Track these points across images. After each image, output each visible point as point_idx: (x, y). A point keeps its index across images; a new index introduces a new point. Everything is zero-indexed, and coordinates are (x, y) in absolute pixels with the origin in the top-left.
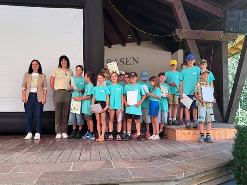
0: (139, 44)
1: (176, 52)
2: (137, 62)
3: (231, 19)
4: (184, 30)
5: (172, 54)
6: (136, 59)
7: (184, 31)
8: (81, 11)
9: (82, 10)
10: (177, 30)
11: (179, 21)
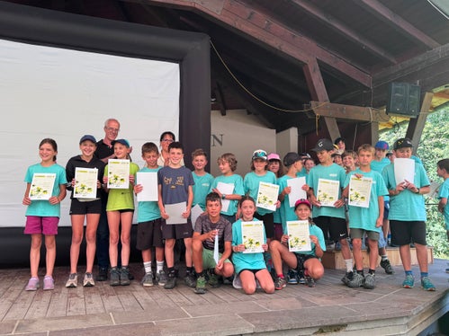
0: (224, 114)
1: (287, 131)
2: (221, 143)
3: (397, 94)
4: (322, 104)
5: (277, 132)
6: (219, 138)
7: (322, 106)
8: (176, 66)
9: (178, 65)
10: (313, 103)
11: (314, 89)
